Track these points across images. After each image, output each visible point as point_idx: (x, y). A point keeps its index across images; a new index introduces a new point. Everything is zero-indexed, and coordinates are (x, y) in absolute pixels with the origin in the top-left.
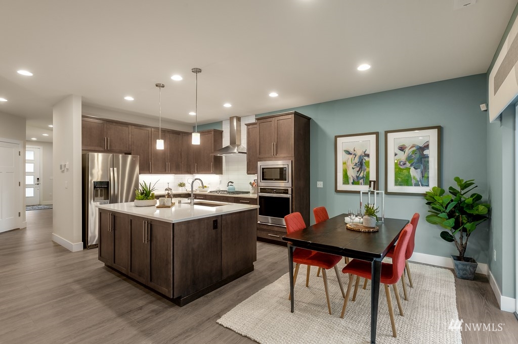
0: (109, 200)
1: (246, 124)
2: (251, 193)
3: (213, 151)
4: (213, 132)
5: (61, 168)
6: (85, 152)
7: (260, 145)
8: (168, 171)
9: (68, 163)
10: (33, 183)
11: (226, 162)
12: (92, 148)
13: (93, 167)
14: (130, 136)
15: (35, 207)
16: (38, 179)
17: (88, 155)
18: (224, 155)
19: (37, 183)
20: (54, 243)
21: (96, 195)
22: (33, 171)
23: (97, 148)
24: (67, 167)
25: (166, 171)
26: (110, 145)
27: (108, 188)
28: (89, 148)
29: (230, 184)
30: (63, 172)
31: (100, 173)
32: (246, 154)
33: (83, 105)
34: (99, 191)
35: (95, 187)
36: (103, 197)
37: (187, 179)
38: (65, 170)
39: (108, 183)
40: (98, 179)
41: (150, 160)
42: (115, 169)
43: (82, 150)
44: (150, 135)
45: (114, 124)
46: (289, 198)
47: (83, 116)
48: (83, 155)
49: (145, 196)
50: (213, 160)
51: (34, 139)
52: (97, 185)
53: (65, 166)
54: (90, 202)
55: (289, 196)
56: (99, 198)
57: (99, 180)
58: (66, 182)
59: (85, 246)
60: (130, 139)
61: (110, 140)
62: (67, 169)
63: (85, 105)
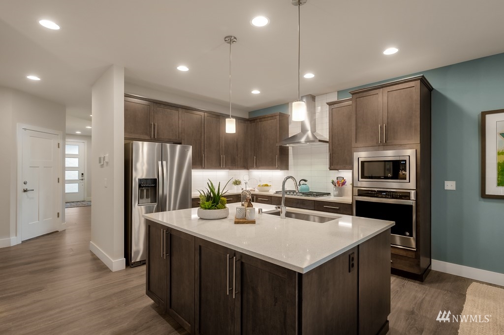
0: (157, 203)
1: (328, 104)
2: (332, 194)
3: (278, 140)
4: (278, 117)
5: (100, 162)
6: (128, 141)
7: (356, 130)
8: (223, 165)
9: (107, 155)
10: (77, 179)
11: (293, 154)
12: (137, 136)
13: (137, 161)
14: (180, 122)
15: (79, 203)
16: (82, 174)
17: (132, 143)
18: (292, 145)
19: (81, 178)
20: (93, 254)
21: (141, 197)
22: (77, 166)
23: (142, 137)
24: (106, 160)
25: (220, 165)
26: (158, 133)
27: (155, 187)
28: (133, 136)
29: (302, 182)
30: (102, 166)
31: (145, 167)
32: (328, 144)
33: (125, 83)
34: (145, 191)
35: (140, 186)
36: (149, 200)
37: (242, 175)
38: (105, 163)
39: (155, 182)
40: (142, 176)
41: (203, 152)
42: (164, 163)
43: (125, 139)
44: (203, 120)
45: (162, 106)
46: (411, 206)
47: (126, 96)
48: (125, 145)
49: (214, 202)
50: (278, 152)
51: (78, 132)
52: (142, 183)
53: (104, 158)
54: (134, 206)
55: (412, 202)
56: (145, 200)
57: (144, 177)
58: (106, 179)
59: (129, 263)
60: (180, 126)
61: (158, 126)
62: (107, 163)
63: (128, 83)
